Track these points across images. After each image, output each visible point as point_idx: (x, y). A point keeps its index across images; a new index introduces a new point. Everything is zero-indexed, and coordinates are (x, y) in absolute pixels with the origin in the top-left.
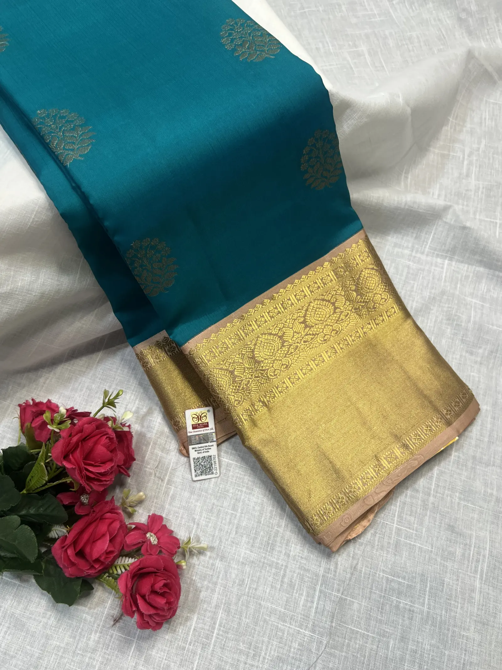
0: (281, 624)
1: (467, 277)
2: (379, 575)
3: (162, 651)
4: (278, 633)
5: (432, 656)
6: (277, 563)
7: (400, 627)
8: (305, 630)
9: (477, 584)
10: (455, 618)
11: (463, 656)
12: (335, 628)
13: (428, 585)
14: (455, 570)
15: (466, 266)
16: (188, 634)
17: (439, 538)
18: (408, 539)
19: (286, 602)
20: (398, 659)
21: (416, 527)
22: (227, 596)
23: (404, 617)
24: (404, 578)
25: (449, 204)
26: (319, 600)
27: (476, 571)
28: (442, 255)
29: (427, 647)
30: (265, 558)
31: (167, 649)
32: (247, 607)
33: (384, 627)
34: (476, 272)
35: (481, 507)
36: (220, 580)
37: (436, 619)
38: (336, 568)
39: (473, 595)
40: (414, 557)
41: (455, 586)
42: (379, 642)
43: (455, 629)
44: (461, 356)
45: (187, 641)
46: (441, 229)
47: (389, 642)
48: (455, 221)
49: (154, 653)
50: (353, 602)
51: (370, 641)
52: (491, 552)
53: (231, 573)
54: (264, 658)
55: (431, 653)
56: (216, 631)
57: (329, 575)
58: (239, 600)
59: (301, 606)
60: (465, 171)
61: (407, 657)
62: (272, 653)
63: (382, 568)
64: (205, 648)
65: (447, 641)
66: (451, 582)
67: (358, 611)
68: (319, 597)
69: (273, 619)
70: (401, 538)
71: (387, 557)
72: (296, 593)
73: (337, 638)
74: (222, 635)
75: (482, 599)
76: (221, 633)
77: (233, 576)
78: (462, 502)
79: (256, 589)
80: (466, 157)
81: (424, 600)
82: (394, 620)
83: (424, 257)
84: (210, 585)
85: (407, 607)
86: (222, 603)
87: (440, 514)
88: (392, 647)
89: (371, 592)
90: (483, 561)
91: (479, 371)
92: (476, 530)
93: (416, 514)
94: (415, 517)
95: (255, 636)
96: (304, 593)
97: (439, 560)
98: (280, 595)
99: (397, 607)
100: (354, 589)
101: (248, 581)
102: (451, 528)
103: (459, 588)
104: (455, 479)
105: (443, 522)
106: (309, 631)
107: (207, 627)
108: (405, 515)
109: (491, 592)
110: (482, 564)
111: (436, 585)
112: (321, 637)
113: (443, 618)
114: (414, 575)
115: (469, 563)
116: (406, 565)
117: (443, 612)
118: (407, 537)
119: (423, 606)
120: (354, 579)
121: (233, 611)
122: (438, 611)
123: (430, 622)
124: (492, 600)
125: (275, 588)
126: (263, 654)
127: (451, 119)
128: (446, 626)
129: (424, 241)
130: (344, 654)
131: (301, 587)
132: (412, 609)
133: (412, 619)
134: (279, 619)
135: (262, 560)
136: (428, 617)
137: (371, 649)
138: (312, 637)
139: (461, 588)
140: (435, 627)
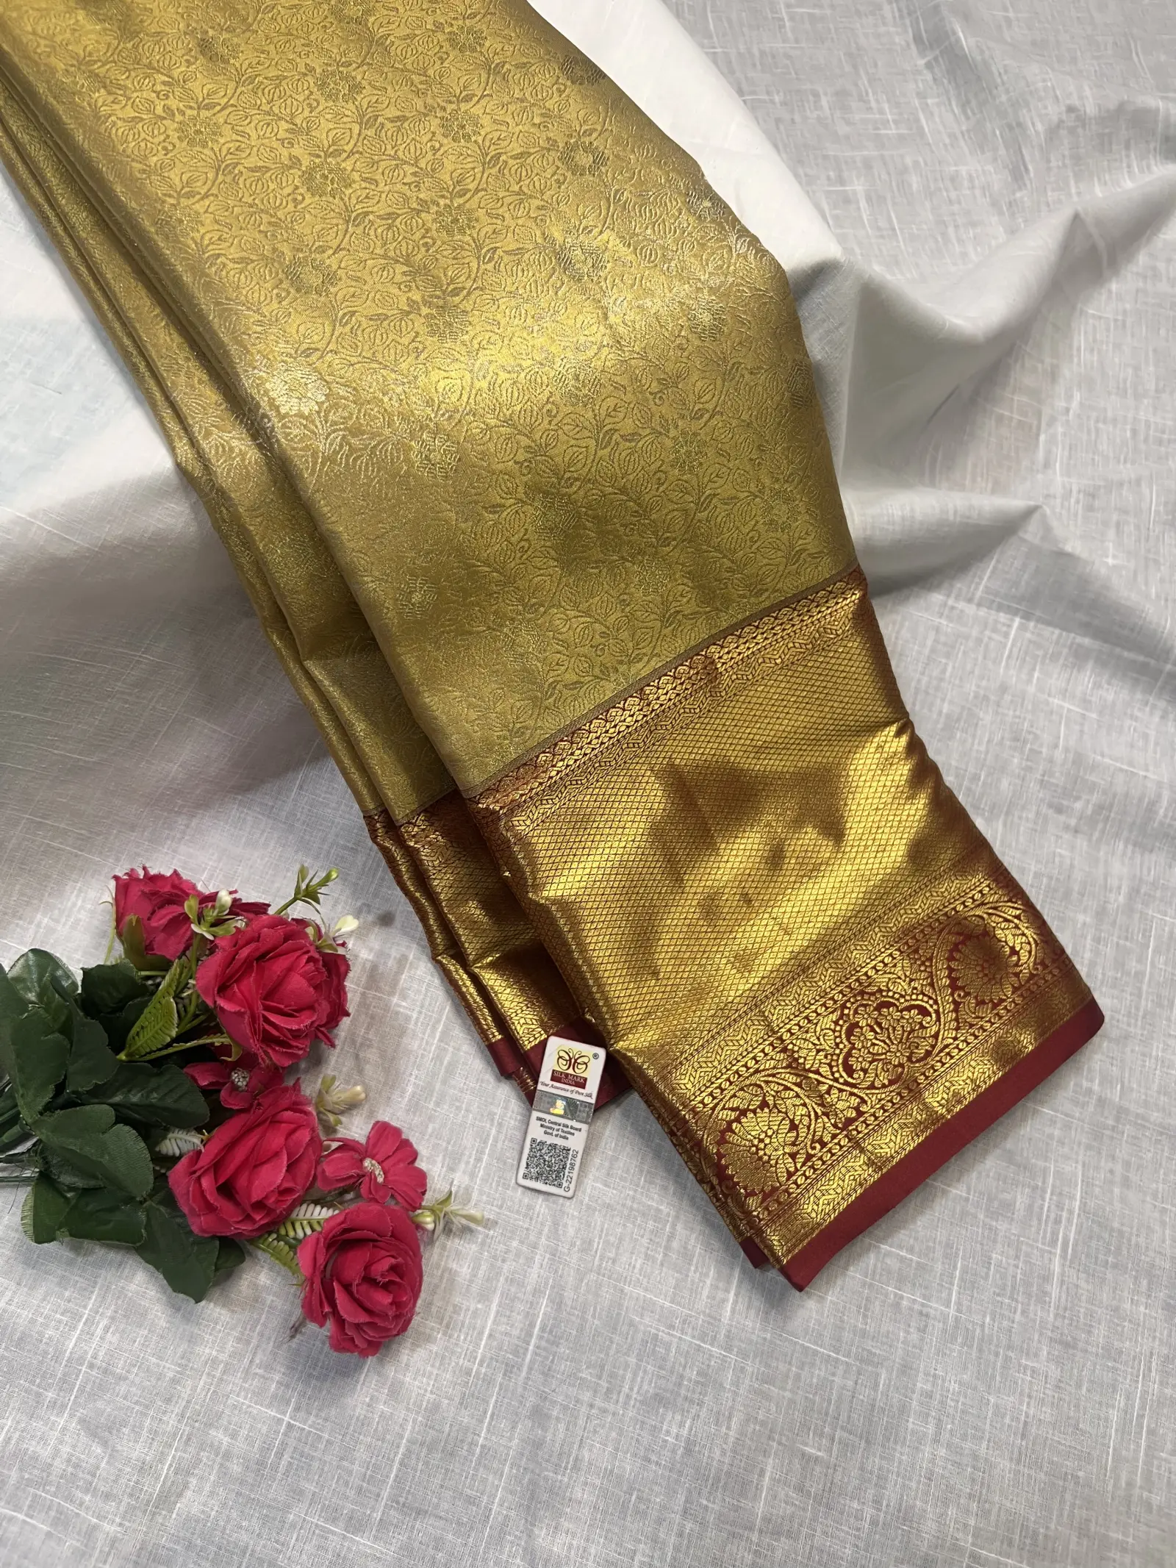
0: (663, 1332)
3: (423, 1375)
4: (657, 1349)
5: (963, 1404)
6: (658, 1210)
7: (900, 1346)
8: (712, 1345)
9: (1056, 1267)
10: (1010, 1331)
11: (1025, 1408)
12: (771, 1342)
13: (959, 1266)
14: (1012, 1237)
15: (1057, 631)
16: (478, 1345)
17: (983, 1173)
19: (675, 1288)
20: (895, 1409)
22: (556, 1271)
23: (909, 1325)
24: (911, 1250)
27: (1053, 1242)
28: (1008, 608)
29: (954, 1387)
30: (633, 1198)
31: (435, 1371)
32: (597, 1295)
33: (869, 1344)
34: (1075, 645)
35: (1067, 1115)
36: (543, 1240)
37: (973, 1331)
39: (1048, 1288)
41: (1011, 1269)
42: (859, 1373)
43: (1010, 1354)
44: (1038, 813)
45: (476, 1358)
46: (1009, 558)
47: (878, 1375)
51: (840, 1371)
52: (1084, 1205)
53: (565, 1225)
54: (628, 1397)
55: (962, 1399)
56: (533, 1341)
58: (582, 1281)
59: (704, 1297)
62: (645, 1387)
64: (511, 1373)
65: (993, 1377)
66: (1004, 1262)
69: (647, 1320)
72: (695, 1271)
73: (773, 1363)
74: (545, 1349)
75: (1064, 1296)
76: (543, 1344)
77: (571, 1231)
79: (614, 1261)
81: (950, 1295)
83: (970, 609)
84: (524, 1249)
85: (916, 1307)
86: (546, 1284)
88: (884, 1385)
90: (1069, 1221)
91: (1072, 848)
92: (1056, 1161)
95: (612, 1352)
96: (711, 1273)
97: (981, 1216)
98: (663, 1274)
99: (897, 1306)
101: (599, 1243)
103: (1019, 1273)
106: (720, 1347)
109: (1083, 1284)
110: (1066, 1228)
111: (974, 1266)
112: (744, 1359)
113: (986, 1331)
114: (931, 1244)
115: (1040, 1224)
117: (988, 1320)
119: (948, 1306)
121: (569, 1303)
122: (977, 1318)
123: (959, 1340)
124: (1084, 1298)
125: (654, 1260)
126: (626, 1389)
128: (993, 1348)
129: (974, 576)
130: (788, 1394)
131: (704, 1260)
132: (925, 1310)
133: (924, 1331)
135: (629, 1203)
136: (956, 1327)
137: (844, 1387)
138: (724, 1359)
139: (1024, 1274)
140: (971, 1347)
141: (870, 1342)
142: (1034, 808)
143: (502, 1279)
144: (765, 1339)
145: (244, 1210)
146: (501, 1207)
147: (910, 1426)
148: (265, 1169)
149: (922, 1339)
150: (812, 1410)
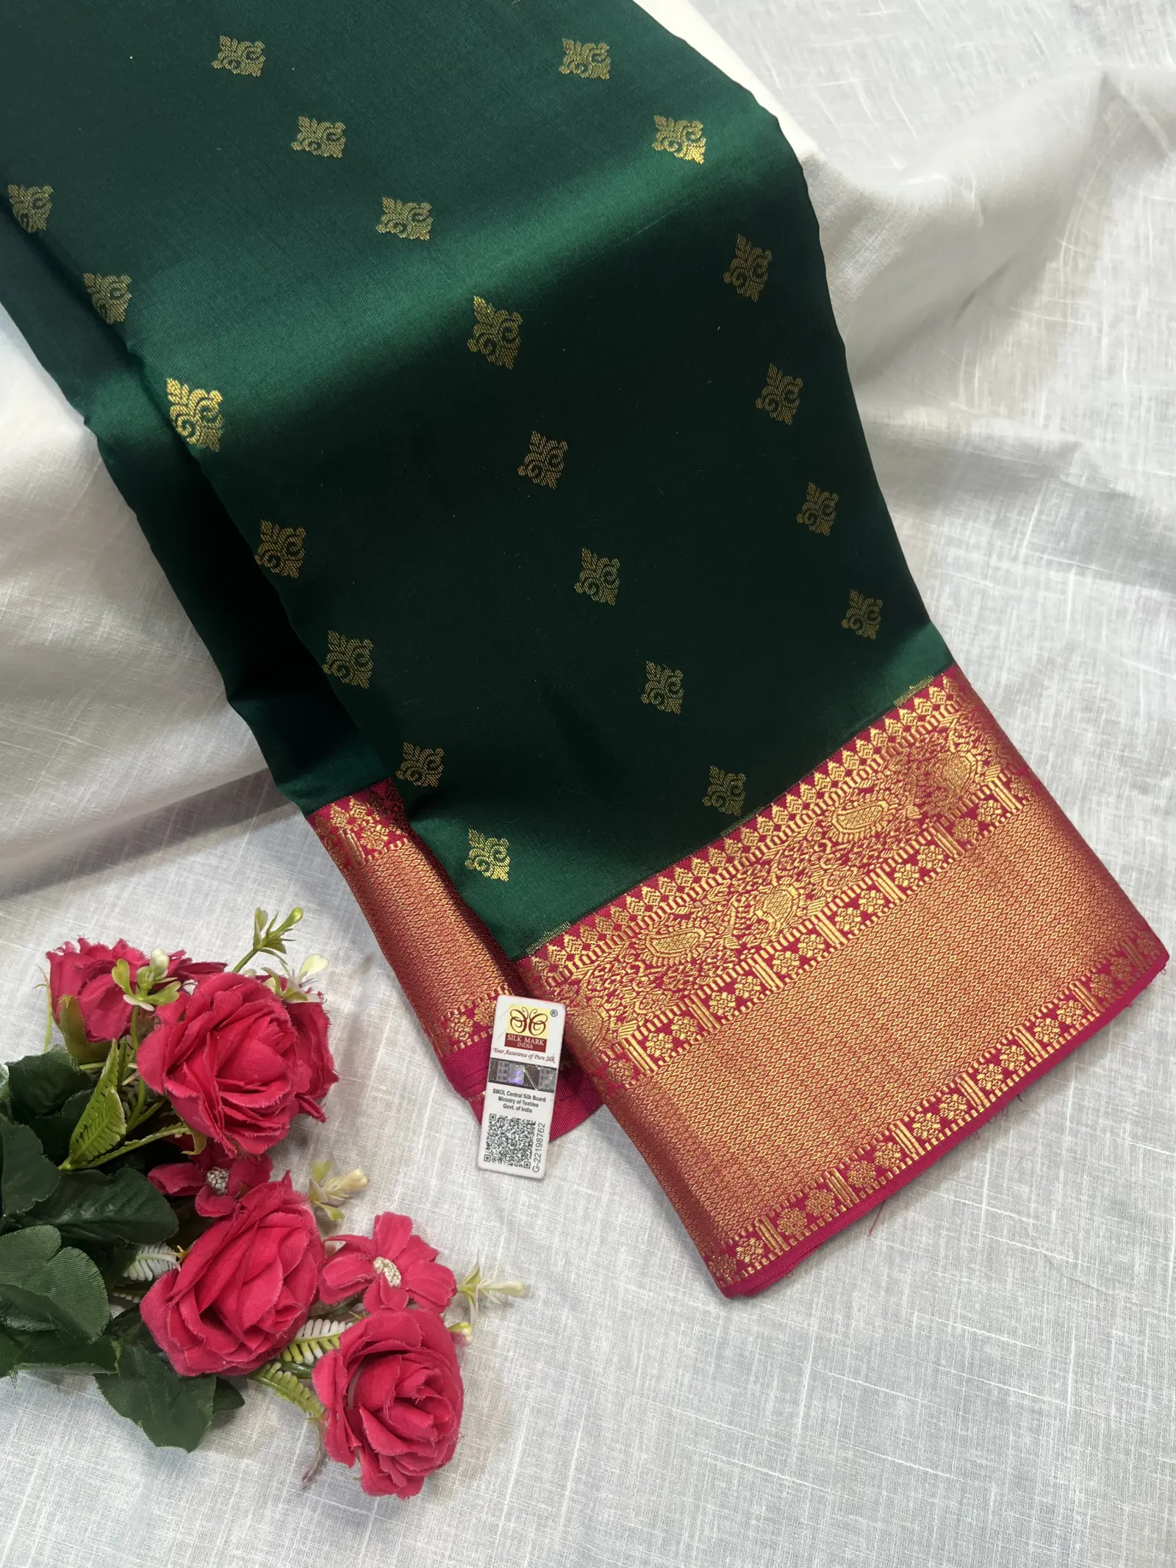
0: (722, 1461)
1: (1122, 613)
2: (954, 1328)
3: (439, 1538)
4: (717, 1483)
5: (1093, 1517)
6: (706, 1313)
7: (1011, 1452)
8: (782, 1472)
10: (1142, 1423)
11: (1166, 1516)
12: (854, 1462)
13: (1073, 1348)
14: (1134, 1308)
15: (1119, 586)
16: (502, 1495)
17: (1092, 1233)
18: (1017, 1238)
19: (733, 1404)
20: (1011, 1531)
21: (1036, 1210)
22: (591, 1396)
23: (1019, 1427)
24: (1013, 1333)
25: (1071, 438)
26: (810, 1397)
28: (1060, 564)
29: (1079, 1497)
30: (674, 1301)
31: (453, 1531)
32: (641, 1422)
33: (972, 1454)
34: (1142, 600)
36: (572, 1359)
37: (1097, 1426)
38: (849, 1318)
40: (1036, 1282)
41: (1136, 1346)
42: (963, 1490)
44: (1119, 796)
45: (501, 1511)
46: (1054, 500)
47: (986, 1491)
48: (1088, 480)
49: (419, 1544)
50: (894, 1397)
51: (941, 1491)
53: (598, 1339)
55: (1090, 1511)
56: (570, 1485)
57: (833, 1336)
58: (622, 1406)
59: (768, 1413)
60: (1104, 362)
61: (1032, 1524)
63: (959, 1311)
64: (545, 1526)
65: (1125, 1481)
66: (1126, 1339)
67: (907, 1419)
68: (812, 1390)
69: (702, 1449)
70: (1002, 1236)
71: (968, 1283)
72: (755, 1383)
73: (859, 1488)
74: (584, 1494)
76: (582, 1487)
77: (605, 1346)
78: (1140, 1145)
79: (658, 1378)
80: (1106, 328)
81: (1065, 1384)
82: (995, 1437)
83: (1018, 569)
84: (551, 1371)
85: (1026, 1402)
86: (580, 1414)
87: (1090, 1175)
88: (995, 1502)
89: (937, 1371)
91: (1164, 833)
93: (1032, 1176)
94: (1031, 1186)
96: (775, 1383)
97: (1094, 1285)
98: (717, 1390)
99: (1002, 1403)
100: (895, 1366)
101: (639, 1358)
102: (1120, 1208)
103: (1146, 1349)
104: (1121, 1089)
105: (1099, 1194)
106: (790, 1473)
107: (547, 1476)
108: (1006, 1180)
111: (1092, 1347)
112: (822, 1486)
113: (1113, 1425)
114: (1037, 1324)
116: (1016, 1300)
117: (1113, 1412)
118: (1014, 1235)
119: (1064, 1399)
120: (894, 1341)
121: (609, 1435)
122: (1100, 1410)
123: (1082, 1439)
125: (704, 1373)
127: (1064, 243)
128: (1122, 1445)
129: (1015, 531)
130: (879, 1525)
131: (765, 1368)
132: (1037, 1407)
133: (1038, 1432)
134: (716, 1447)
135: (669, 1306)
136: (1076, 1424)
137: (946, 1510)
138: (798, 1489)
139: (1152, 1352)
140: (1095, 1447)
141: (974, 1451)
142: (1115, 791)
143: (527, 1410)
144: (846, 1460)
145: (236, 1338)
146: (520, 1324)
147: (1031, 1549)
148: (258, 1287)
149: (1036, 1442)
150: (911, 1541)
